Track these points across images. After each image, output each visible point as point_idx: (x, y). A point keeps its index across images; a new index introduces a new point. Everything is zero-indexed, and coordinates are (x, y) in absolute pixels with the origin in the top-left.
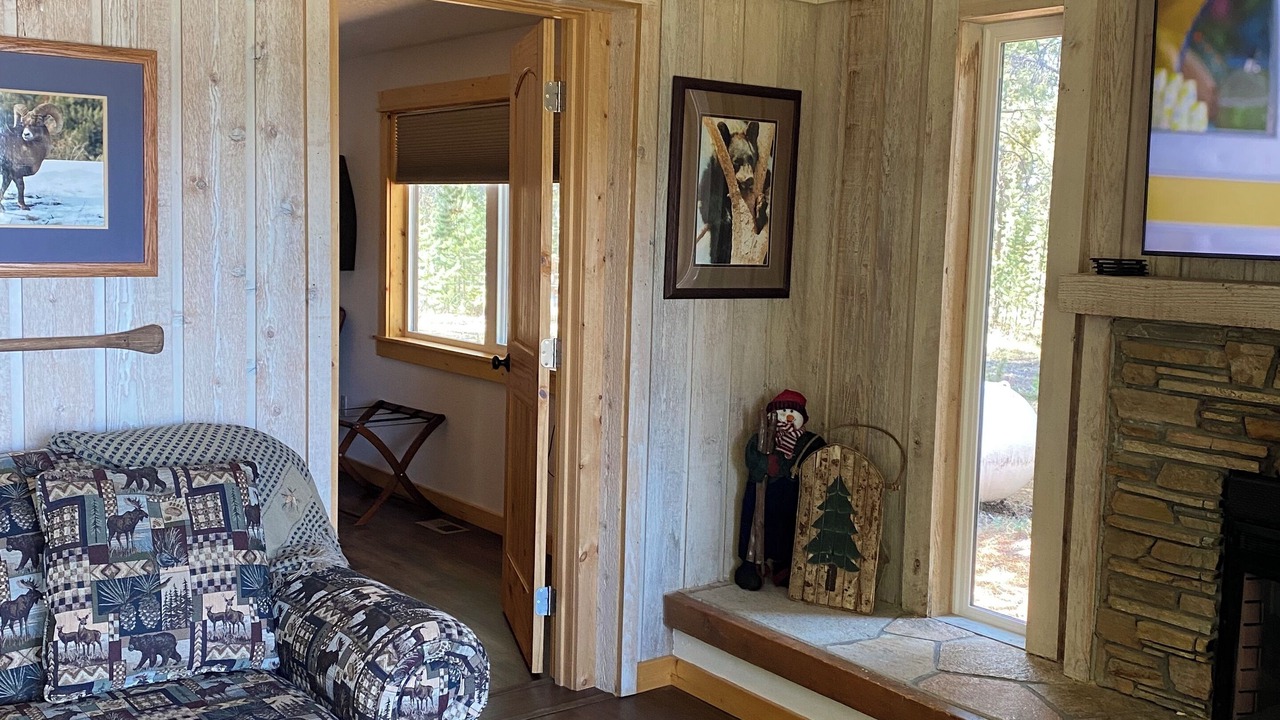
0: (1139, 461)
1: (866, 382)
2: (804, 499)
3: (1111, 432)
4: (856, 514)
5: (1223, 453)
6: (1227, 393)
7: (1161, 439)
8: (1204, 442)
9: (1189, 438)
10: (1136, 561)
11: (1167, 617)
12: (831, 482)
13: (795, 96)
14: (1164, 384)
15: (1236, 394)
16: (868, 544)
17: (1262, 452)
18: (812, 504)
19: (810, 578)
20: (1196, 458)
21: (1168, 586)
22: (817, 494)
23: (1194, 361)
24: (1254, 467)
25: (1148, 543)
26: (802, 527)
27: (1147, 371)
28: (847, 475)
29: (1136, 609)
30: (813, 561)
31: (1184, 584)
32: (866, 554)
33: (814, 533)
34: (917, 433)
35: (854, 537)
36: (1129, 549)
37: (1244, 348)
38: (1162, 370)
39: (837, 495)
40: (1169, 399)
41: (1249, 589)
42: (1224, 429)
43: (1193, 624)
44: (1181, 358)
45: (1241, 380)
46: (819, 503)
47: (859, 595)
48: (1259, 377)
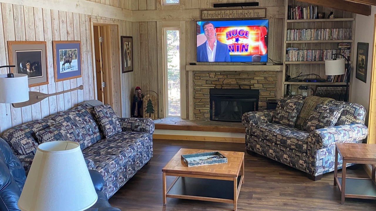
0: (198, 89)
1: (149, 84)
2: (144, 104)
3: (194, 86)
4: (153, 104)
5: (209, 87)
6: (210, 79)
7: (201, 86)
8: (207, 85)
9: (205, 85)
10: (199, 102)
11: (204, 108)
12: (148, 100)
13: (131, 37)
14: (201, 79)
15: (211, 79)
16: (155, 109)
17: (214, 86)
18: (145, 104)
19: (147, 116)
20: (206, 88)
21: (204, 104)
22: (146, 102)
23: (205, 75)
24: (214, 88)
25: (200, 99)
26: (144, 108)
27: (199, 77)
28: (151, 99)
29: (199, 108)
30: (146, 113)
31: (206, 104)
32: (155, 110)
33: (146, 109)
34: (160, 91)
35: (153, 108)
36: (198, 101)
37: (212, 73)
38: (201, 77)
39: (150, 102)
40: (202, 81)
41: (213, 103)
42: (209, 83)
43: (207, 109)
44: (204, 75)
45: (211, 77)
46: (147, 104)
47: (155, 117)
48: (214, 77)
